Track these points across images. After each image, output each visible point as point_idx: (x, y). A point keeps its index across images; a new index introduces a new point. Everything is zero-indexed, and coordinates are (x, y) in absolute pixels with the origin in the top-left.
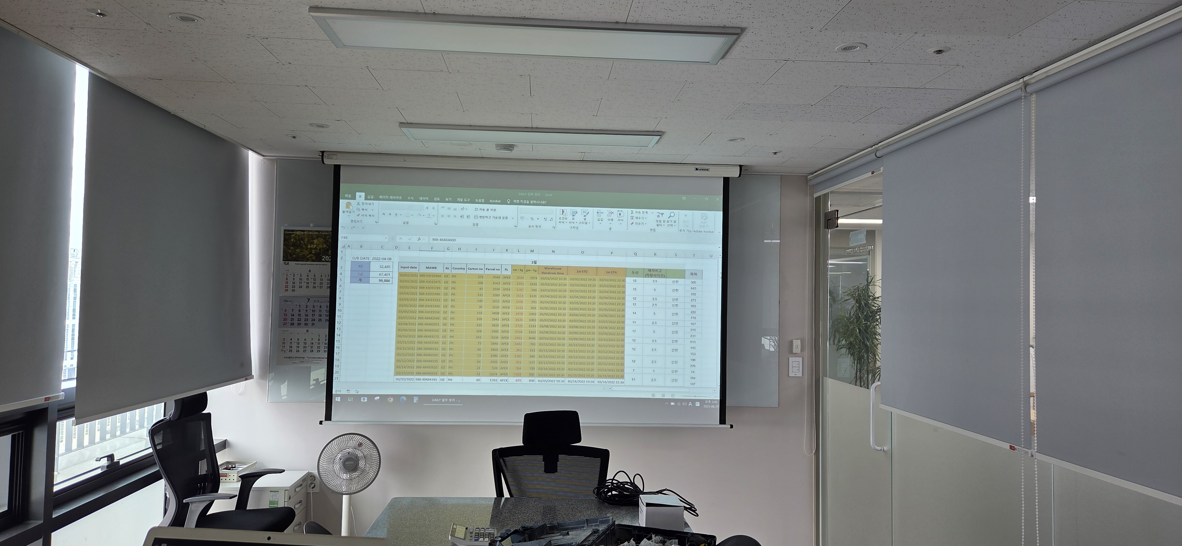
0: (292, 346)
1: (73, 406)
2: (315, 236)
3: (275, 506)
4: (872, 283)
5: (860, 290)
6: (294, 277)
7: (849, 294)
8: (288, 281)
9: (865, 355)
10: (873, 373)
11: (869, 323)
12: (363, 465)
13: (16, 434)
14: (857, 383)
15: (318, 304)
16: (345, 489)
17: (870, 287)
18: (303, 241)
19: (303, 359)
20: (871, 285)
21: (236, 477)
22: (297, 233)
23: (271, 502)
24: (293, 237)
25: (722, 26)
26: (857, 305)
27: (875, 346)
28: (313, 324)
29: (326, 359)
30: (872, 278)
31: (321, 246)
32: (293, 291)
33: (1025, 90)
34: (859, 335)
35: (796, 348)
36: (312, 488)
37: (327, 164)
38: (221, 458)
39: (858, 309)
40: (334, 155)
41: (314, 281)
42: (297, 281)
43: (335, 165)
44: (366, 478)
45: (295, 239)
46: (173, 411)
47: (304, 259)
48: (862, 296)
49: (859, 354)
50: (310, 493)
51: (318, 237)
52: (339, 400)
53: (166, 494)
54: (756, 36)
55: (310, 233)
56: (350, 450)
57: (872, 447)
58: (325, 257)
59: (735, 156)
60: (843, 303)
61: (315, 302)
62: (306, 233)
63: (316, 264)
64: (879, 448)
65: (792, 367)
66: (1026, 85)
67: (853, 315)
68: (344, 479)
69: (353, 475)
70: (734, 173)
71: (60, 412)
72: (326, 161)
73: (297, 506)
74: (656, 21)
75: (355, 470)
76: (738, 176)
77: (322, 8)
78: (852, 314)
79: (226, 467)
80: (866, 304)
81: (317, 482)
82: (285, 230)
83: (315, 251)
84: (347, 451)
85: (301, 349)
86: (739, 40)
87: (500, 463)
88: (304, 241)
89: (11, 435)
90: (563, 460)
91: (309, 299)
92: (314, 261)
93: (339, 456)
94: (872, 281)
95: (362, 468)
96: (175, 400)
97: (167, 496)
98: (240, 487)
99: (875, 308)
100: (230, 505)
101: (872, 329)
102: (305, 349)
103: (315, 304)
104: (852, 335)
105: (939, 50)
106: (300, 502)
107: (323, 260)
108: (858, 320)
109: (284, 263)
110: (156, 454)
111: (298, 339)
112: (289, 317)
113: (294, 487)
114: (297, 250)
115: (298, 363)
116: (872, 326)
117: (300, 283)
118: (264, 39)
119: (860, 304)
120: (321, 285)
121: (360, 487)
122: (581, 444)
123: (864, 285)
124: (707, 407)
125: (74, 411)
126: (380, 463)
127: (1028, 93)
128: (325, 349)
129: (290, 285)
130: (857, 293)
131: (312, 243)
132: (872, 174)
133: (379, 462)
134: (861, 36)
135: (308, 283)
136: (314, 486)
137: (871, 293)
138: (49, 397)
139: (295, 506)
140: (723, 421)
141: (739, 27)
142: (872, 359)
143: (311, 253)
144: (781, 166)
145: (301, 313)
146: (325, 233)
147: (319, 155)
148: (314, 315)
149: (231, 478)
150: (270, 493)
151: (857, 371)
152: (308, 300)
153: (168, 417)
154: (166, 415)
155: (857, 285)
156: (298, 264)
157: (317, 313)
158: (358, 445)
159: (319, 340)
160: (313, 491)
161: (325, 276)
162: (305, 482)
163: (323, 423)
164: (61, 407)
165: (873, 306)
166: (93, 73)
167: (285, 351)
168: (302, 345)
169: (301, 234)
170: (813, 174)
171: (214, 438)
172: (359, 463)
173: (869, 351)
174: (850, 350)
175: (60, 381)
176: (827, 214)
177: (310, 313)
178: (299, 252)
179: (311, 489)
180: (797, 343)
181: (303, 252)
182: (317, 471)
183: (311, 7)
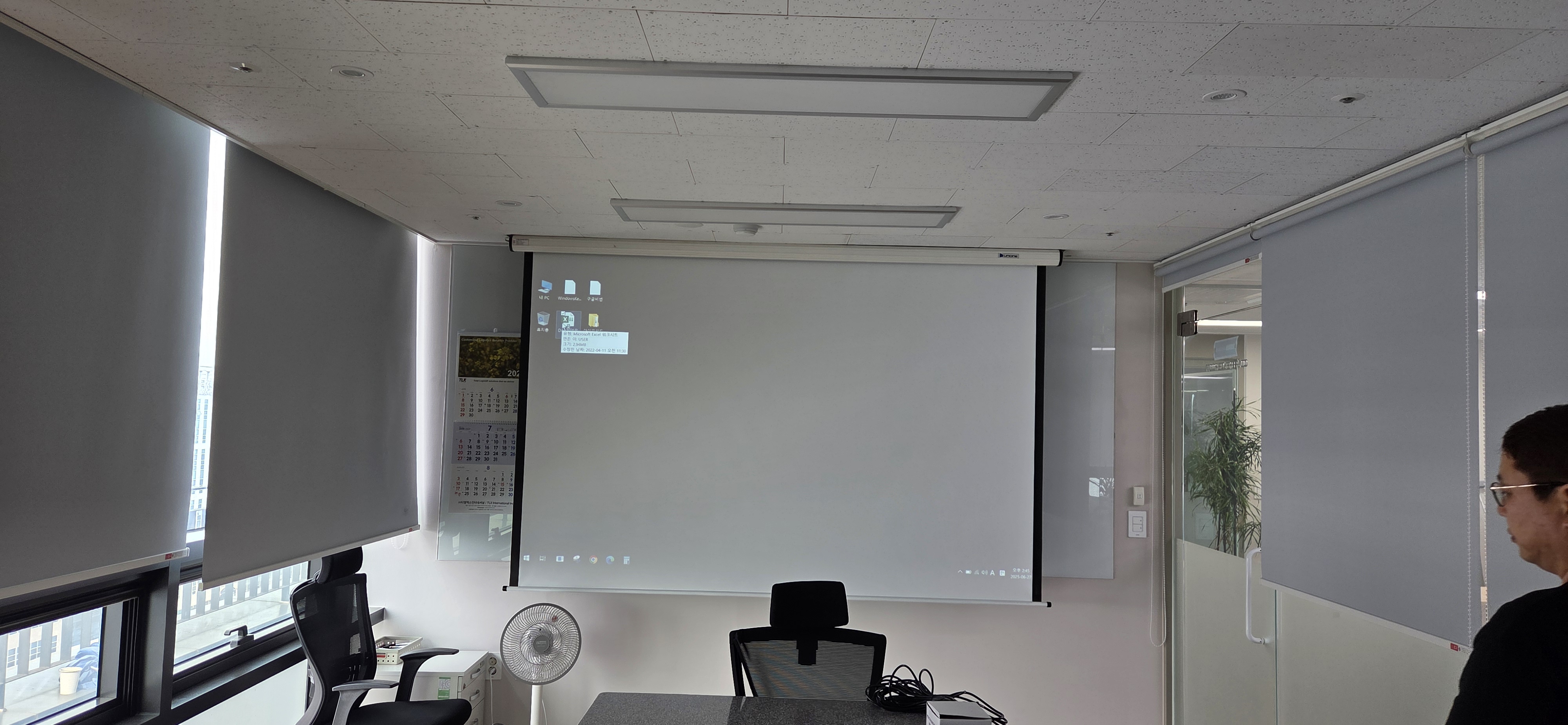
0: (468, 488)
1: (199, 565)
2: (499, 345)
3: (446, 697)
4: (1240, 407)
5: (1223, 417)
6: (472, 398)
7: (1208, 422)
8: (464, 402)
9: (1231, 506)
10: (1241, 531)
11: (1236, 463)
12: (559, 646)
13: (128, 601)
14: (1219, 546)
15: (502, 433)
16: (535, 677)
17: (1237, 413)
18: (483, 350)
19: (482, 504)
20: (1239, 411)
21: (396, 659)
22: (477, 340)
23: (441, 693)
24: (472, 346)
25: (1048, 70)
26: (1220, 437)
27: (1244, 494)
28: (495, 459)
29: (513, 505)
30: (1241, 401)
31: (507, 357)
32: (471, 415)
33: (1468, 150)
34: (1222, 479)
35: (1138, 498)
36: (492, 674)
37: (516, 252)
38: (379, 632)
39: (1221, 444)
40: (526, 240)
41: (498, 403)
42: (476, 402)
43: (526, 253)
44: (562, 662)
45: (474, 348)
46: (320, 570)
47: (484, 374)
48: (1226, 425)
49: (1223, 505)
50: (490, 680)
51: (503, 345)
52: (528, 560)
53: (309, 679)
54: (1093, 82)
55: (493, 340)
56: (542, 626)
57: (1248, 637)
58: (512, 371)
59: (1054, 238)
60: (1199, 434)
61: (498, 430)
62: (487, 340)
63: (500, 381)
64: (1258, 640)
65: (1133, 524)
66: (1470, 143)
67: (1214, 451)
68: (534, 664)
69: (545, 659)
70: (1052, 260)
71: (183, 573)
72: (515, 248)
73: (473, 698)
74: (958, 66)
75: (549, 652)
76: (1058, 265)
77: (522, 57)
78: (1212, 450)
79: (383, 644)
80: (1231, 437)
81: (499, 666)
82: (461, 337)
83: (499, 363)
84: (538, 627)
85: (480, 491)
86: (1070, 88)
87: (740, 649)
88: (485, 351)
89: (122, 602)
90: (824, 648)
91: (491, 426)
92: (497, 377)
93: (528, 634)
94: (1241, 405)
95: (557, 650)
96: (323, 558)
97: (311, 681)
98: (401, 671)
99: (1244, 442)
100: (388, 696)
101: (1240, 470)
102: (485, 491)
103: (499, 433)
104: (1213, 479)
105: (1348, 98)
106: (477, 693)
107: (509, 375)
108: (1220, 458)
109: (460, 379)
110: (298, 627)
111: (476, 478)
112: (466, 450)
113: (469, 673)
114: (476, 363)
115: (476, 509)
116: (1240, 467)
117: (480, 405)
118: (446, 96)
119: (1224, 436)
120: (506, 408)
121: (554, 674)
122: (847, 627)
123: (1229, 410)
124: (1016, 578)
125: (202, 570)
126: (580, 643)
127: (1473, 155)
128: (511, 492)
129: (467, 407)
130: (1219, 421)
131: (496, 354)
132: (1246, 262)
133: (578, 642)
134: (1239, 81)
135: (490, 406)
136: (495, 672)
137: (1239, 421)
138: (171, 554)
139: (470, 698)
140: (1037, 597)
141: (1070, 72)
142: (1241, 513)
143: (493, 366)
144: (1117, 251)
145: (480, 444)
146: (512, 341)
147: (506, 240)
148: (497, 447)
149: (390, 659)
150: (439, 679)
151: (1219, 529)
152: (489, 427)
153: (313, 579)
154: (310, 577)
155: (1220, 410)
156: (478, 381)
157: (501, 444)
158: (553, 619)
159: (503, 479)
160: (493, 679)
161: (512, 397)
162: (484, 666)
163: (507, 589)
164: (185, 566)
165: (1242, 439)
166: (232, 142)
167: (460, 494)
168: (481, 486)
169: (482, 342)
170: (1161, 261)
171: (369, 606)
172: (553, 644)
173: (1236, 501)
174: (1210, 499)
175: (184, 531)
176: (1181, 316)
177: (492, 444)
178: (478, 365)
179: (491, 676)
180: (1139, 492)
181: (484, 365)
182: (500, 652)
183: (508, 56)
